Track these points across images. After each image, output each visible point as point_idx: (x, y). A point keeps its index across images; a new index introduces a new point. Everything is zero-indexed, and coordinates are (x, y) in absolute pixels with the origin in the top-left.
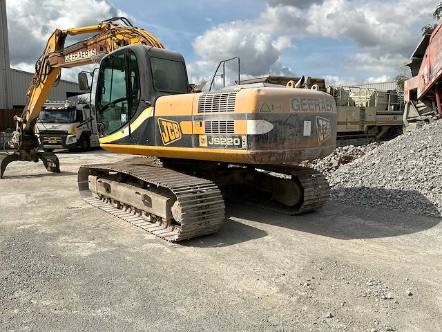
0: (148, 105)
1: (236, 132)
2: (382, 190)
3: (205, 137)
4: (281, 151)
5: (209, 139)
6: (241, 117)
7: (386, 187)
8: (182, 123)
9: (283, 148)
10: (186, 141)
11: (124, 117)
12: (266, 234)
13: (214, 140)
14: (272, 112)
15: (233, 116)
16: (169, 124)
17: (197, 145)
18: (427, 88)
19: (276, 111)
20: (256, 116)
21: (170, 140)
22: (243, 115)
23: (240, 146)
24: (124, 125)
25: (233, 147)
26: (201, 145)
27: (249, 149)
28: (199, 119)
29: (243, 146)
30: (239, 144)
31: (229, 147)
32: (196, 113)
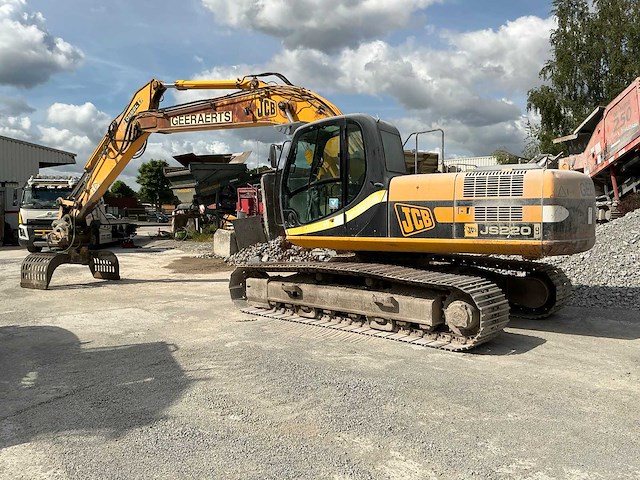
0: (379, 188)
1: (526, 219)
2: (604, 287)
3: (476, 226)
4: (574, 241)
5: (481, 228)
6: (534, 202)
7: (609, 284)
8: (436, 210)
9: (576, 238)
10: (443, 230)
11: (334, 203)
12: (545, 341)
13: (489, 230)
14: (569, 197)
15: (520, 201)
16: (414, 211)
17: (461, 235)
18: (600, 169)
19: (571, 196)
20: (554, 202)
21: (415, 230)
22: (537, 200)
23: (532, 236)
24: (334, 212)
25: (520, 237)
26: (467, 235)
27: (544, 238)
28: (467, 204)
29: (536, 236)
30: (529, 233)
31: (513, 237)
32: (461, 197)
